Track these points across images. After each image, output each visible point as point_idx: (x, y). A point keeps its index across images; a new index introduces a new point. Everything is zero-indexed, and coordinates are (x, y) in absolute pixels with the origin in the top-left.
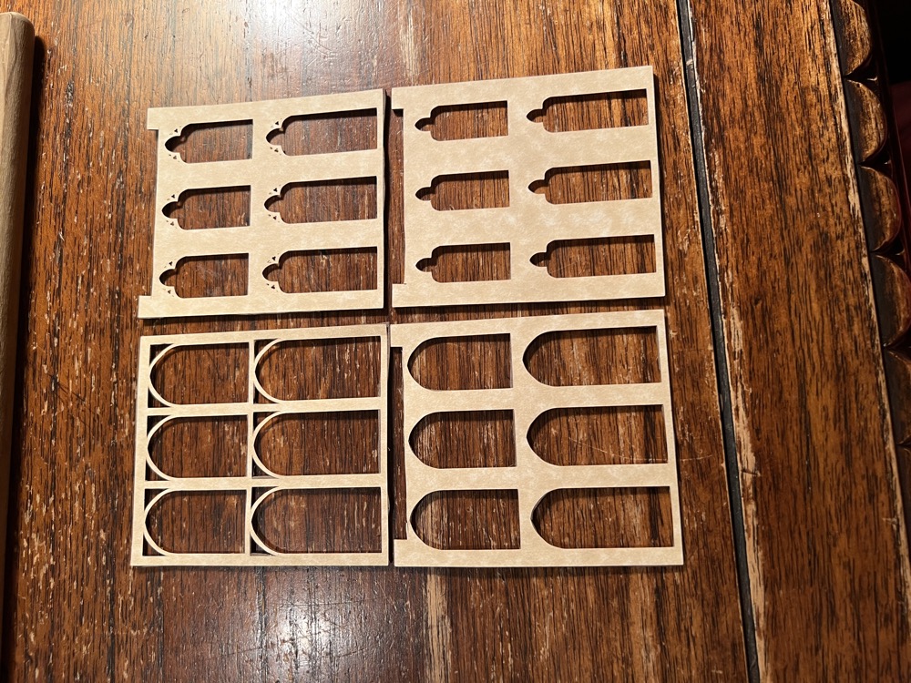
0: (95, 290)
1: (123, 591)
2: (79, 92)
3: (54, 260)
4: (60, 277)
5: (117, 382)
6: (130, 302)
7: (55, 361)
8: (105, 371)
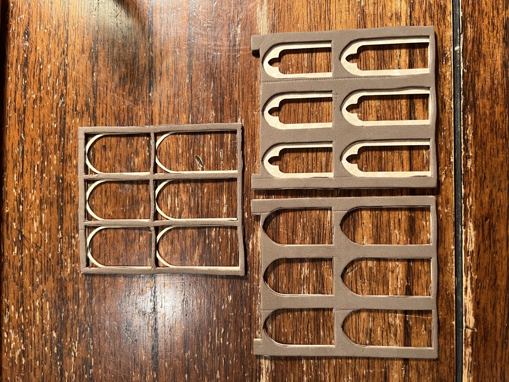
0: (47, 175)
1: (68, 370)
2: (33, 35)
3: (19, 152)
4: (23, 164)
5: (62, 238)
6: (70, 185)
7: (21, 221)
8: (54, 231)
